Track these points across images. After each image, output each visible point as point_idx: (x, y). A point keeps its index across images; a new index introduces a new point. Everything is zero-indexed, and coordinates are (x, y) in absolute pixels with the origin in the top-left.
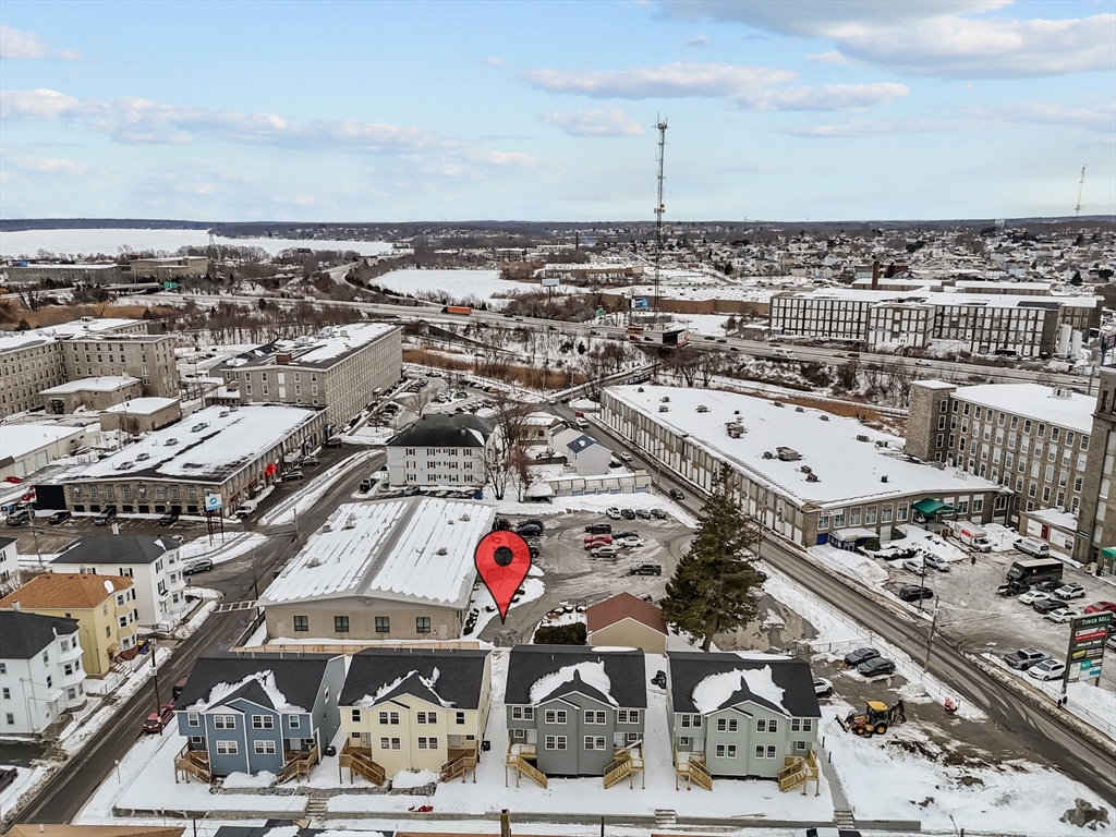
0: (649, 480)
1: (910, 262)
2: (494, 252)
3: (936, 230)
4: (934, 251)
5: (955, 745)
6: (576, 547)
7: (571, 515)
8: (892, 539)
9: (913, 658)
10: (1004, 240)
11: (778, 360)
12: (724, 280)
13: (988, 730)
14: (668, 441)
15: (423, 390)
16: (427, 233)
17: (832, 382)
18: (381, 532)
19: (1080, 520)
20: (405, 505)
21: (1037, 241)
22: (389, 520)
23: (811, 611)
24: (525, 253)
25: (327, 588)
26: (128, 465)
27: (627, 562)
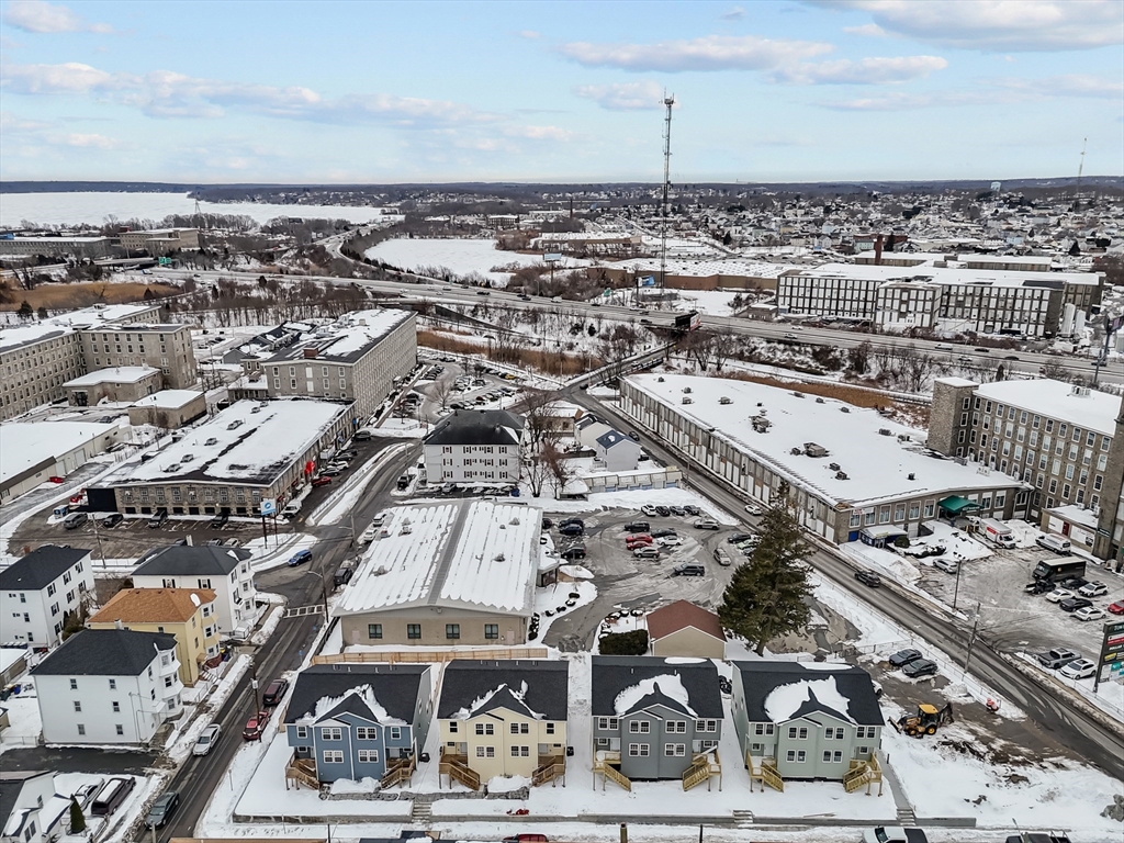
0: (679, 476)
1: (907, 230)
2: (486, 219)
3: (932, 194)
4: (931, 217)
5: (998, 744)
6: (619, 547)
7: (608, 513)
8: (919, 535)
9: (952, 658)
10: (1000, 206)
11: (789, 343)
12: (724, 251)
13: (1027, 728)
14: (693, 434)
15: (440, 377)
16: (415, 198)
17: (844, 365)
18: (439, 538)
19: (1101, 517)
20: (456, 508)
21: (1033, 206)
22: (444, 526)
23: (852, 611)
24: (518, 220)
25: (399, 597)
26: (176, 468)
27: (671, 562)
